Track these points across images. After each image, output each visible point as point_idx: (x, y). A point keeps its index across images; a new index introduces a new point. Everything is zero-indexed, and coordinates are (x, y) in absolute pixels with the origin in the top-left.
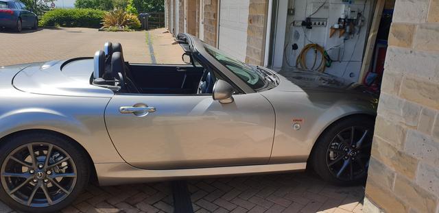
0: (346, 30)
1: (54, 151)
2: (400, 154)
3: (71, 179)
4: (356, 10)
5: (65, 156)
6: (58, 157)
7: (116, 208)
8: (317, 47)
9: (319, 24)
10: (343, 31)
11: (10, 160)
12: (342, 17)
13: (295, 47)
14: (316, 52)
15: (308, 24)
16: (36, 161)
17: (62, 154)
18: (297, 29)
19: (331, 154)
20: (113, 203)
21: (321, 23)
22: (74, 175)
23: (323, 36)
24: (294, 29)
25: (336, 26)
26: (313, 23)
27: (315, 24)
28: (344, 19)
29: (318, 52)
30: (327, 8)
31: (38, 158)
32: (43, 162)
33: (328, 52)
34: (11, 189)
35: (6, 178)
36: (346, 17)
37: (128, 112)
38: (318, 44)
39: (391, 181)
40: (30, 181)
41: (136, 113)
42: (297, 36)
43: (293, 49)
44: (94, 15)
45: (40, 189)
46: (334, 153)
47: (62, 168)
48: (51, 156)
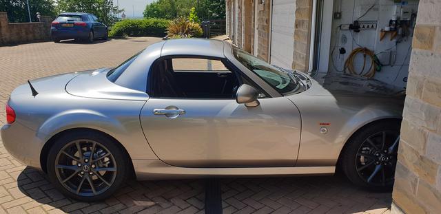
0: (397, 32)
1: (98, 148)
2: (422, 158)
3: (112, 172)
4: (410, 11)
5: (107, 153)
6: (101, 153)
7: (152, 201)
8: (366, 51)
9: (368, 27)
10: (394, 33)
11: (62, 154)
12: (394, 19)
13: (343, 51)
14: (365, 56)
15: (355, 27)
16: (83, 155)
17: (104, 151)
18: (345, 33)
19: (362, 158)
20: (150, 197)
21: (370, 26)
22: (114, 169)
23: (372, 40)
24: (341, 33)
25: (387, 29)
26: (361, 26)
27: (364, 27)
28: (396, 21)
29: (367, 56)
30: (377, 9)
31: (85, 154)
32: (88, 157)
33: (378, 57)
34: (63, 179)
35: (59, 169)
36: (398, 18)
37: (160, 114)
38: (368, 48)
39: (414, 186)
40: (78, 173)
41: (168, 115)
42: (344, 40)
43: (340, 53)
44: (159, 24)
45: (86, 181)
46: (365, 158)
47: (105, 163)
48: (95, 152)
